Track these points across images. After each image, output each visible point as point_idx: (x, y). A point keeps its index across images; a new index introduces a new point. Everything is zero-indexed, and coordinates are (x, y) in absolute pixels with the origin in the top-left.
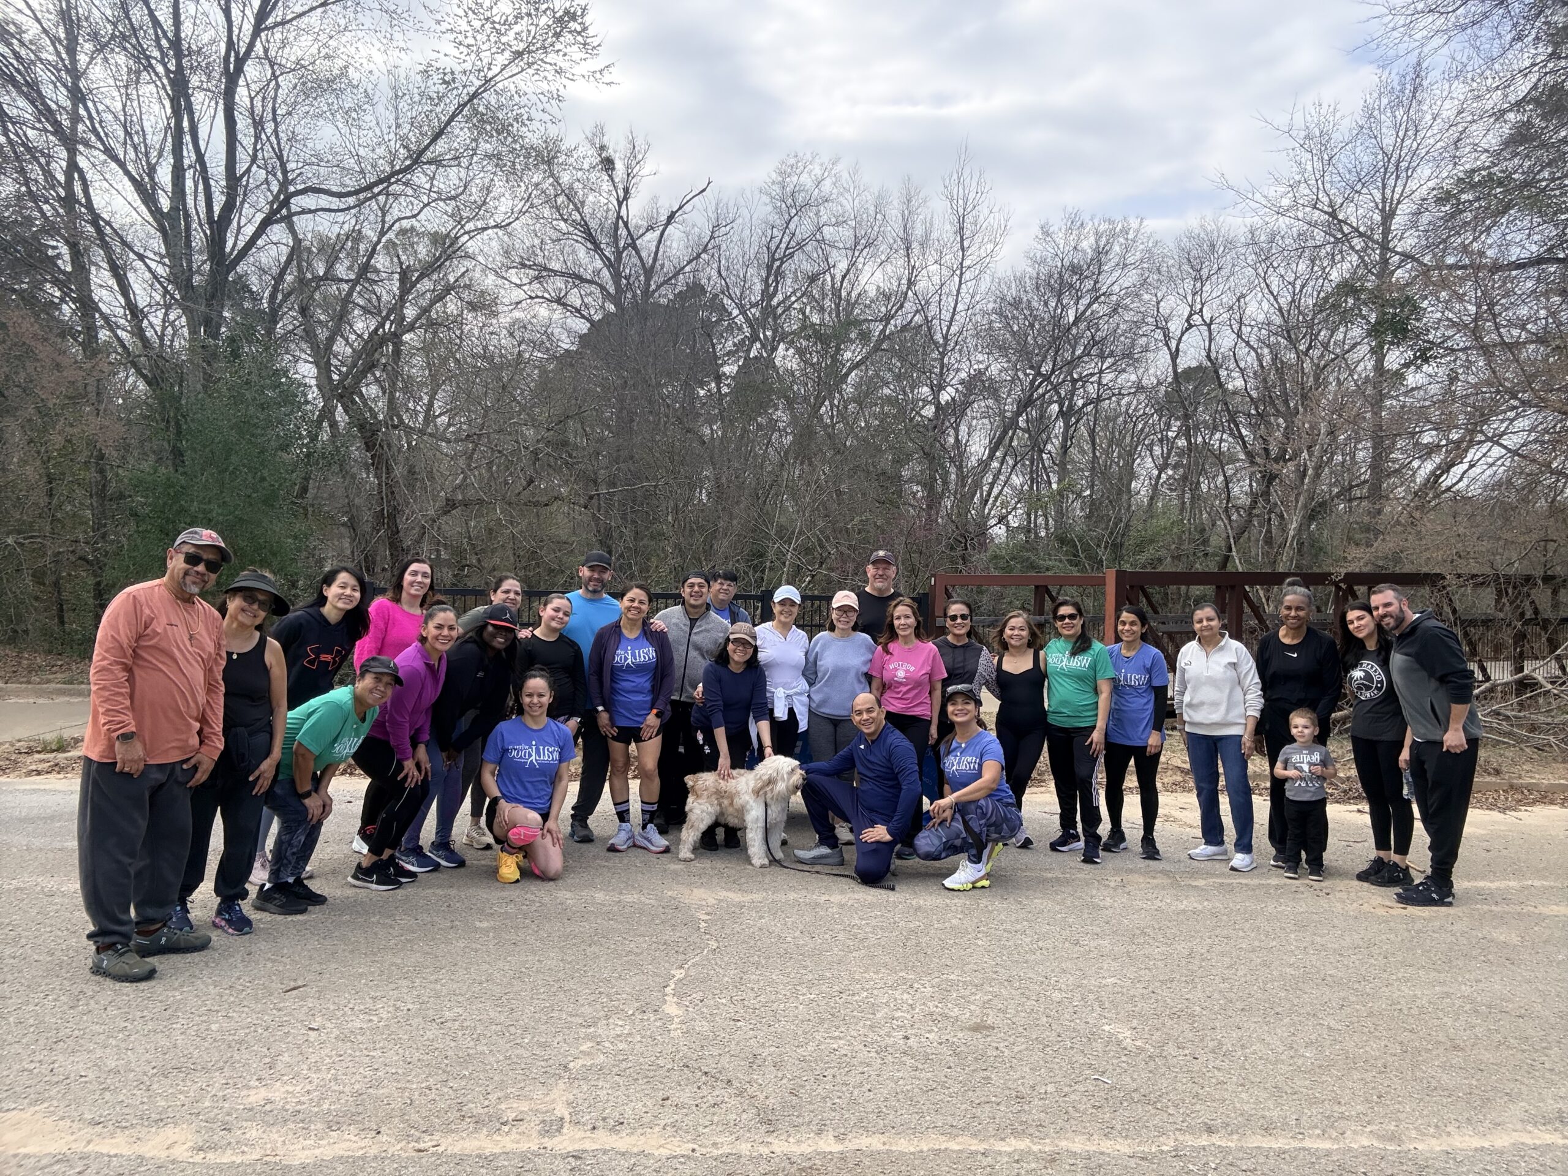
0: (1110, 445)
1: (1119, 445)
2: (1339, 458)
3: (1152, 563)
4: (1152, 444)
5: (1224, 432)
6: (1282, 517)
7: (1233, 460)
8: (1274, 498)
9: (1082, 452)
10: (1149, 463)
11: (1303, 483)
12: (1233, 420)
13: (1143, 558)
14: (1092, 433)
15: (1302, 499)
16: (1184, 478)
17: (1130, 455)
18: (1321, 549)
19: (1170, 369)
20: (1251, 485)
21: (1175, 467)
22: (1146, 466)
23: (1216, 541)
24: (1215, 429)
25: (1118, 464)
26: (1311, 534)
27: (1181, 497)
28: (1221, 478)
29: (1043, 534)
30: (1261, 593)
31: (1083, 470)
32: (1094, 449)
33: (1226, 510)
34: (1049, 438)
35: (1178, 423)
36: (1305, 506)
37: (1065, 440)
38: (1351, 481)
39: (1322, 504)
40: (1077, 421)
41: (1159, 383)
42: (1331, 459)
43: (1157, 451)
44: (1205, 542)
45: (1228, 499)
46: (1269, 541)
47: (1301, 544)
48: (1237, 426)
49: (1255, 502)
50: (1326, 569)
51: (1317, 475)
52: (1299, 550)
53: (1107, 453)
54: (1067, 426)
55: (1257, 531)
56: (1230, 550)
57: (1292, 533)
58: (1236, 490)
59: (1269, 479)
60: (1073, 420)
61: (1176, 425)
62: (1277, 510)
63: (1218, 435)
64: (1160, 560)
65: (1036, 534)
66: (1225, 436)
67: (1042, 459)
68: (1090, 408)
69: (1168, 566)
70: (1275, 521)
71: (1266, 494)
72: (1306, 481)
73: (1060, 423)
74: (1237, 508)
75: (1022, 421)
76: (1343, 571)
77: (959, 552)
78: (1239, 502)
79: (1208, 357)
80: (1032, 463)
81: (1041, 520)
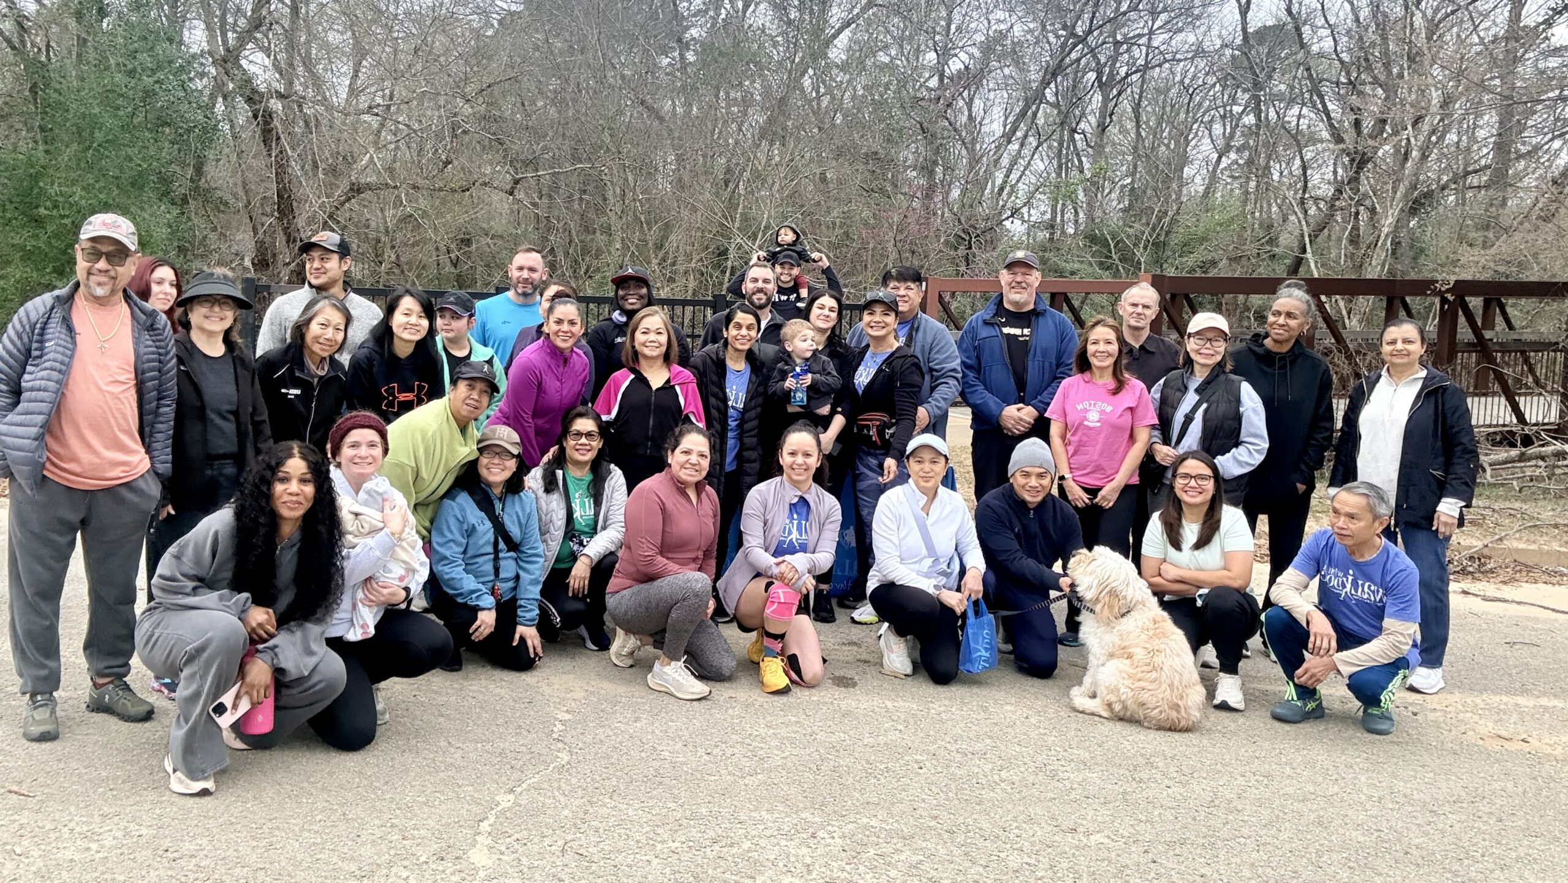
0: (1159, 124)
1: (1170, 123)
2: (1452, 137)
3: (1205, 266)
4: (1211, 121)
5: (1304, 104)
6: (1373, 210)
7: (1313, 140)
8: (1365, 187)
9: (1123, 131)
10: (1206, 145)
11: (1403, 167)
12: (1316, 90)
13: (1190, 261)
14: (1137, 108)
15: (1402, 189)
16: (1250, 162)
17: (1183, 137)
18: (1422, 250)
19: (1239, 28)
20: (1335, 172)
21: (1239, 150)
22: (1203, 149)
23: (1287, 240)
24: (1291, 102)
25: (1168, 146)
26: (1411, 231)
27: (1244, 187)
28: (1298, 162)
29: (1071, 231)
30: (1342, 304)
31: (1124, 154)
32: (1138, 126)
33: (1302, 202)
34: (1083, 115)
35: (1247, 96)
36: (1406, 196)
37: (1103, 116)
38: (1466, 165)
39: (1428, 195)
40: (1119, 94)
41: (1225, 46)
42: (1441, 138)
43: (1217, 128)
44: (1272, 241)
45: (1305, 189)
46: (1354, 240)
47: (1396, 244)
48: (1321, 97)
49: (1339, 191)
50: (1426, 275)
51: (1424, 157)
52: (1394, 252)
53: (1155, 132)
54: (1106, 100)
55: (1341, 227)
56: (1304, 251)
57: (1386, 230)
58: (1315, 178)
59: (1360, 161)
60: (1115, 92)
61: (1243, 97)
62: (1368, 203)
63: (1295, 110)
64: (1214, 263)
65: (1063, 232)
66: (1305, 111)
67: (1073, 140)
68: (1135, 77)
69: (1223, 270)
70: (1364, 216)
71: (1354, 180)
72: (1409, 164)
73: (1098, 98)
74: (1316, 199)
75: (1049, 94)
76: (1453, 279)
77: (962, 251)
78: (1319, 193)
79: (1289, 11)
80: (1061, 144)
81: (1069, 215)
